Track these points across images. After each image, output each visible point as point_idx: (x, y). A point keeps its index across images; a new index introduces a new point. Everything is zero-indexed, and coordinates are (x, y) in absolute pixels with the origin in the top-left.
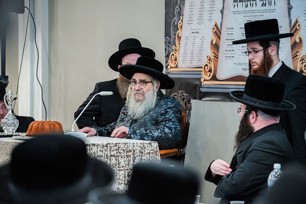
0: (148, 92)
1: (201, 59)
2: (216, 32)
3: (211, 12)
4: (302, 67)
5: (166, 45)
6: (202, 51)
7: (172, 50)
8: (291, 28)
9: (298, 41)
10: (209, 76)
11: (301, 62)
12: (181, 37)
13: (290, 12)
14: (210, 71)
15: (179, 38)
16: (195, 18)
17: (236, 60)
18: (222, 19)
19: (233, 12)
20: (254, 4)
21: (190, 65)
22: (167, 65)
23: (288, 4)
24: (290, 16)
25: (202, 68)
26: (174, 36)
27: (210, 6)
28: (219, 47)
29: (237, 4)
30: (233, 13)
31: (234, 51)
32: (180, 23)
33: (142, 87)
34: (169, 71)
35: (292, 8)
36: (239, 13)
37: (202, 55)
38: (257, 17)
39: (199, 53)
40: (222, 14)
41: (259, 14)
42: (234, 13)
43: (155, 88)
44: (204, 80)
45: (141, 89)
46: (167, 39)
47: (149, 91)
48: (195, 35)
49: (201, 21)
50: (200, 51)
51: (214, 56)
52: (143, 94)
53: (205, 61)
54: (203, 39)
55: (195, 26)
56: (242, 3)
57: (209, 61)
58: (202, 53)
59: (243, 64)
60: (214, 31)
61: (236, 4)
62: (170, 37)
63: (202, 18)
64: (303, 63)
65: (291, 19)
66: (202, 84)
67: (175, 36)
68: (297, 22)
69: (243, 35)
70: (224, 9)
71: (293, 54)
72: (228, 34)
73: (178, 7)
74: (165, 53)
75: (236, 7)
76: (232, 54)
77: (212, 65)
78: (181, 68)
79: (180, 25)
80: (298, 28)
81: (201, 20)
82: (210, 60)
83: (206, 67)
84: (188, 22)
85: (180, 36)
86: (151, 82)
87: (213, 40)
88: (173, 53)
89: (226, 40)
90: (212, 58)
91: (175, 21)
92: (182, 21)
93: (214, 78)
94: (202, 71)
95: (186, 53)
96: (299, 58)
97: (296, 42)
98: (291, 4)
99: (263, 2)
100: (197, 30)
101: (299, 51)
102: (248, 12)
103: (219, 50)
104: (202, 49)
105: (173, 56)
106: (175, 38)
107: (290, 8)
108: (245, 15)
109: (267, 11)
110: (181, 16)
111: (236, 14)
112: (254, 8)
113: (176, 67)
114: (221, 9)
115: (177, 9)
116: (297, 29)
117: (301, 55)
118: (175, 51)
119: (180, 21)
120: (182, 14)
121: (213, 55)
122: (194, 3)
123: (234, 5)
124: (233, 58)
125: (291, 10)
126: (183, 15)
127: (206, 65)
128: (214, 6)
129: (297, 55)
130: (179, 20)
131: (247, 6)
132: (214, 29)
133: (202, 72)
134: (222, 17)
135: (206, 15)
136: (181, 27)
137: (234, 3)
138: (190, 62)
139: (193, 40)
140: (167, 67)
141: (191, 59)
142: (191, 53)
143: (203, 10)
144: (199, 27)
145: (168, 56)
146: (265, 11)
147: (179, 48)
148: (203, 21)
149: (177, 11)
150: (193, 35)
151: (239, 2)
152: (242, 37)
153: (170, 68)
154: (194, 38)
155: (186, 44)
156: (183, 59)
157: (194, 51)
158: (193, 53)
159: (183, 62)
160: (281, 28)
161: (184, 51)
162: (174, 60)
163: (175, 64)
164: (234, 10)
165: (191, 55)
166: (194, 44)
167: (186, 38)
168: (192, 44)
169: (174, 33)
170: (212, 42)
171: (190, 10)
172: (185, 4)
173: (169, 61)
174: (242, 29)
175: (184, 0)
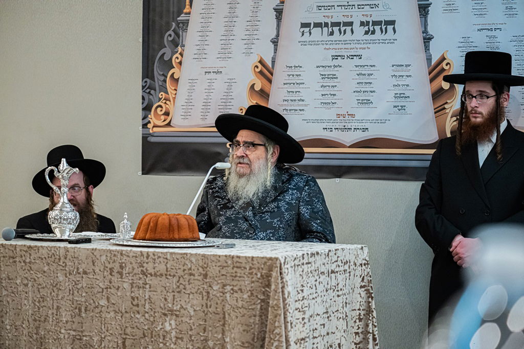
0: (258, 162)
2: (261, 72)
3: (249, 42)
5: (144, 91)
6: (230, 100)
7: (158, 100)
8: (431, 67)
9: (446, 87)
11: (454, 118)
12: (178, 78)
13: (429, 45)
15: (176, 80)
16: (213, 50)
17: (308, 115)
18: (275, 53)
19: (299, 42)
20: (348, 31)
21: (201, 122)
22: (146, 121)
23: (423, 33)
24: (429, 50)
26: (162, 78)
27: (248, 33)
28: (268, 96)
29: (310, 30)
30: (301, 43)
31: (303, 101)
32: (177, 58)
33: (248, 153)
34: (151, 132)
35: (433, 38)
36: (312, 43)
38: (355, 50)
39: (223, 104)
40: (276, 45)
41: (359, 46)
42: (304, 43)
43: (269, 156)
45: (247, 155)
46: (146, 82)
47: (259, 159)
48: (212, 76)
49: (227, 55)
50: (224, 101)
52: (249, 165)
54: (230, 83)
55: (212, 61)
56: (320, 28)
58: (228, 104)
59: (324, 121)
60: (258, 70)
61: (307, 30)
62: (153, 78)
63: (229, 50)
65: (431, 55)
67: (166, 77)
69: (323, 77)
70: (279, 38)
71: (436, 107)
72: (289, 75)
73: (171, 32)
74: (143, 104)
75: (307, 34)
76: (299, 105)
78: (180, 127)
79: (178, 61)
80: (446, 68)
81: (225, 53)
84: (196, 56)
85: (176, 77)
86: (264, 145)
87: (255, 84)
88: (160, 103)
89: (284, 84)
91: (165, 55)
92: (181, 54)
95: (191, 104)
98: (431, 33)
99: (369, 28)
100: (217, 69)
101: (448, 101)
102: (333, 42)
103: (268, 100)
104: (230, 97)
105: (159, 109)
106: (165, 81)
107: (428, 39)
108: (327, 47)
109: (378, 42)
110: (179, 47)
111: (308, 46)
112: (348, 37)
113: (169, 125)
114: (273, 36)
115: (170, 35)
116: (443, 70)
118: (164, 101)
119: (177, 55)
120: (180, 44)
122: (208, 28)
123: (303, 31)
124: (302, 112)
125: (431, 42)
126: (183, 46)
128: (255, 32)
129: (444, 108)
130: (174, 53)
131: (332, 34)
132: (257, 67)
134: (276, 50)
135: (238, 46)
136: (180, 63)
137: (302, 30)
138: (201, 117)
139: (209, 84)
140: (145, 126)
141: (202, 114)
142: (204, 104)
143: (232, 38)
144: (223, 64)
145: (147, 109)
146: (374, 42)
147: (174, 96)
148: (230, 55)
149: (170, 39)
150: (208, 76)
151: (314, 27)
152: (322, 81)
153: (154, 127)
154: (209, 81)
155: (191, 90)
156: (183, 114)
157: (209, 100)
158: (209, 104)
159: (183, 117)
160: (409, 68)
161: (186, 101)
162: (163, 114)
163: (164, 121)
164: (303, 39)
165: (203, 107)
166: (209, 90)
167: (190, 81)
168: (207, 91)
169: (162, 73)
170: (252, 87)
171: (200, 38)
172: (189, 28)
173: (151, 116)
174: (321, 69)
175: (186, 23)
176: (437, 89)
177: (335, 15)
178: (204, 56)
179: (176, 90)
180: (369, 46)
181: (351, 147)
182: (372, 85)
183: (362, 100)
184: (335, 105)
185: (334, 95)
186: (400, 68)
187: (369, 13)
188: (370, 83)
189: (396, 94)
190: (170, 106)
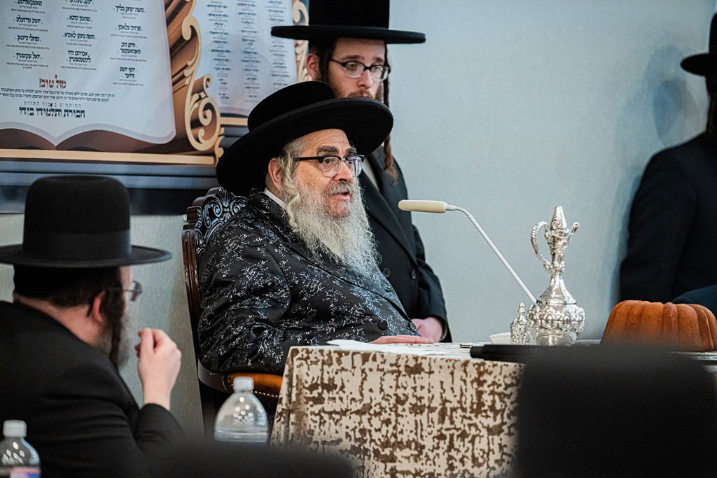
4: (197, 110)
9: (187, 36)
11: (196, 96)
59: (21, 93)
64: (200, 98)
71: (175, 72)
96: (190, 83)
97: (182, 38)
101: (189, 63)
117: (197, 77)
129: (183, 77)
176: (175, 37)
181: (64, 146)
182: (89, 24)
183: (77, 53)
184: (39, 61)
185: (37, 39)
188: (88, 19)
189: (124, 44)
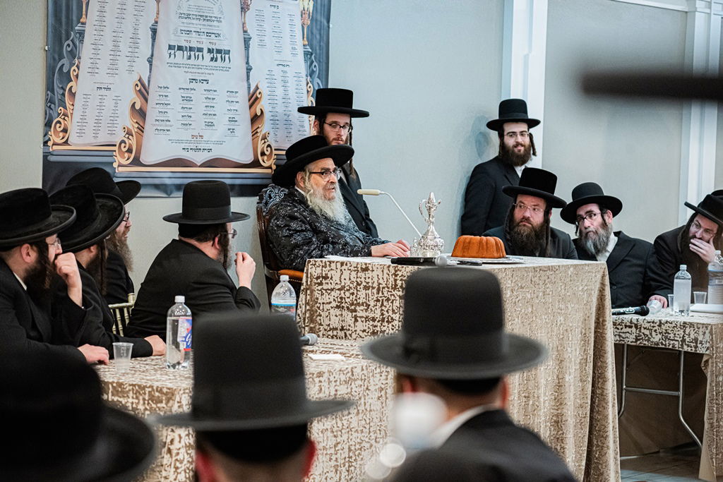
1: (114, 132)
2: (140, 91)
3: (132, 59)
4: (263, 147)
5: (46, 105)
6: (116, 118)
7: (57, 115)
8: (250, 95)
9: (259, 114)
10: (128, 159)
11: (263, 141)
12: (75, 93)
13: (250, 75)
14: (130, 151)
15: (73, 95)
16: (103, 65)
17: (173, 135)
18: (150, 72)
19: (168, 63)
20: (200, 57)
21: (94, 141)
22: (47, 139)
23: (246, 64)
24: (249, 79)
25: (115, 145)
26: (61, 91)
27: (130, 50)
28: (145, 115)
29: (175, 52)
31: (169, 121)
32: (74, 70)
34: (51, 150)
35: (252, 69)
36: (177, 65)
37: (115, 125)
38: (204, 75)
39: (111, 122)
40: (151, 65)
41: (207, 71)
42: (170, 65)
44: (119, 166)
46: (48, 95)
48: (103, 92)
49: (114, 71)
50: (112, 118)
51: (138, 128)
53: (120, 135)
54: (117, 100)
55: (103, 77)
56: (182, 52)
57: (127, 136)
58: (115, 122)
59: (183, 141)
60: (138, 89)
61: (172, 52)
62: (53, 91)
63: (116, 66)
64: (265, 142)
65: (250, 84)
66: (117, 171)
68: (257, 88)
69: (183, 98)
70: (153, 57)
71: (253, 130)
72: (160, 96)
73: (69, 42)
75: (173, 56)
76: (166, 126)
77: (133, 142)
78: (76, 145)
79: (75, 74)
80: (259, 96)
81: (113, 69)
82: (129, 133)
83: (123, 145)
84: (90, 70)
85: (73, 92)
87: (135, 103)
88: (58, 119)
89: (157, 104)
90: (134, 130)
91: (64, 66)
92: (78, 67)
93: (136, 162)
94: (115, 151)
95: (85, 121)
96: (260, 135)
97: (256, 114)
98: (250, 64)
99: (213, 55)
100: (107, 85)
101: (260, 126)
102: (190, 66)
103: (145, 119)
104: (116, 115)
105: (58, 125)
106: (63, 95)
107: (249, 70)
108: (186, 70)
109: (218, 68)
110: (76, 59)
111: (173, 68)
112: (200, 62)
113: (66, 143)
114: (149, 56)
115: (69, 45)
116: (257, 98)
117: (263, 132)
118: (63, 117)
119: (74, 67)
120: (77, 56)
121: (136, 125)
122: (100, 41)
123: (170, 53)
126: (79, 58)
127: (123, 142)
128: (136, 50)
129: (257, 132)
131: (189, 58)
132: (137, 85)
133: (114, 153)
134: (151, 69)
135: (123, 63)
136: (77, 76)
137: (170, 51)
138: (94, 135)
139: (100, 101)
140: (45, 143)
141: (94, 132)
142: (96, 121)
143: (118, 53)
144: (111, 80)
145: (48, 124)
146: (216, 68)
147: (71, 112)
148: (117, 72)
149: (69, 49)
150: (101, 92)
151: (178, 50)
152: (182, 102)
153: (53, 145)
154: (100, 97)
155: (85, 106)
156: (78, 131)
157: (101, 118)
158: (100, 121)
159: (78, 135)
160: (237, 94)
161: (81, 117)
162: (61, 131)
163: (63, 138)
164: (170, 61)
165: (95, 125)
166: (101, 107)
167: (85, 96)
168: (99, 107)
169: (61, 86)
170: (133, 105)
171: (93, 51)
172: (85, 40)
173: (51, 132)
174: (182, 91)
175: (82, 34)
176: (253, 114)
177: (192, 40)
178: (97, 71)
179: (73, 105)
180: (213, 72)
181: (202, 165)
182: (214, 109)
183: (209, 122)
184: (191, 127)
185: (190, 117)
186: (231, 94)
187: (214, 41)
188: (213, 107)
189: (230, 118)
190: (68, 123)
